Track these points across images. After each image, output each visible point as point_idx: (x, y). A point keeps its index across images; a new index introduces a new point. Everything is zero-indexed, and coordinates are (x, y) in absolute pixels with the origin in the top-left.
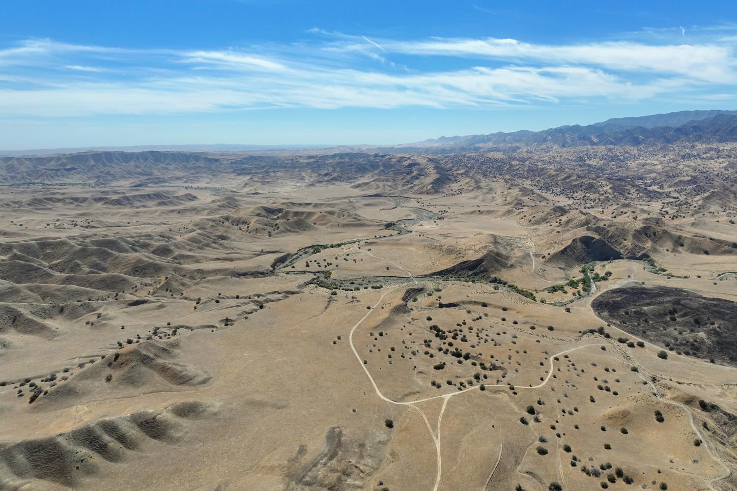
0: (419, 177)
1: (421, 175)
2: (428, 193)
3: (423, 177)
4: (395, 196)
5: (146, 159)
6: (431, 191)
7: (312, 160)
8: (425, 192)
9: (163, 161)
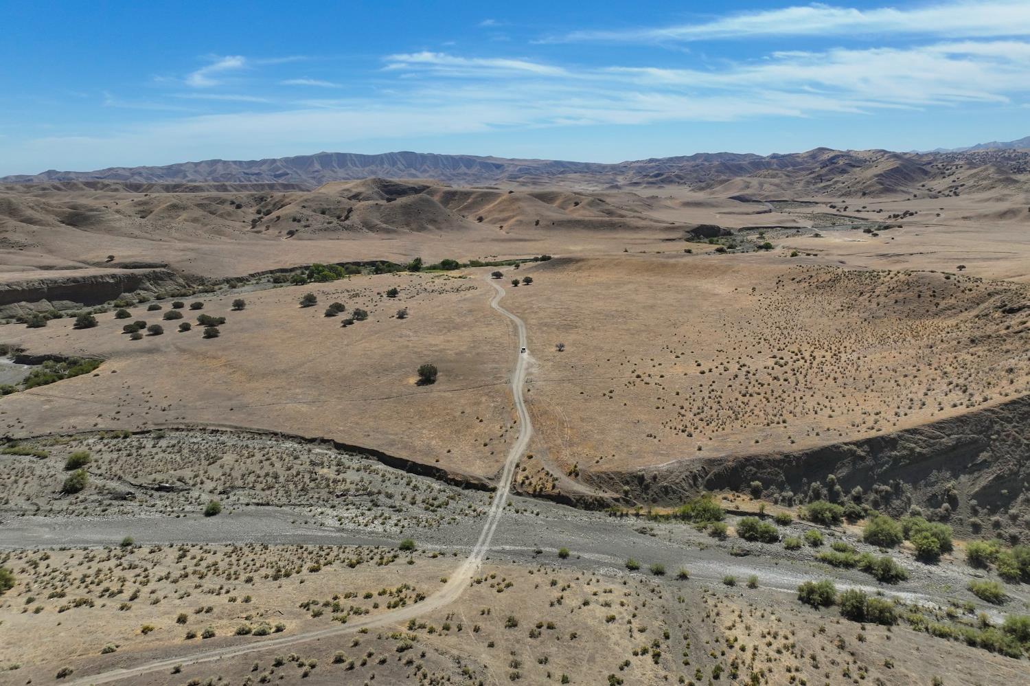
0: (849, 169)
1: (854, 166)
2: (864, 194)
3: (858, 169)
4: (777, 201)
5: (394, 164)
6: (872, 189)
7: (653, 164)
8: (856, 192)
9: (418, 166)
